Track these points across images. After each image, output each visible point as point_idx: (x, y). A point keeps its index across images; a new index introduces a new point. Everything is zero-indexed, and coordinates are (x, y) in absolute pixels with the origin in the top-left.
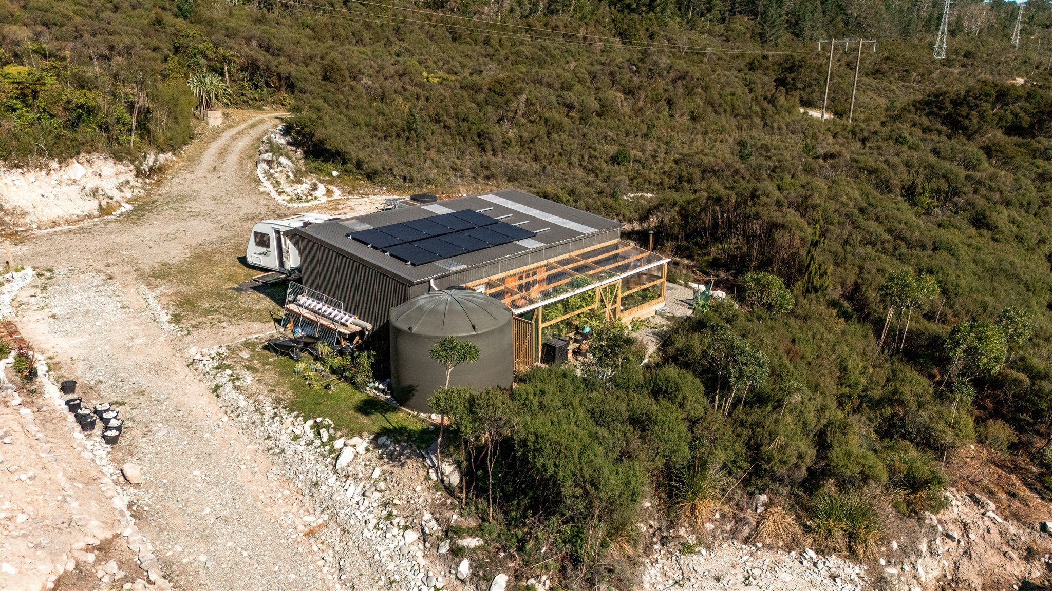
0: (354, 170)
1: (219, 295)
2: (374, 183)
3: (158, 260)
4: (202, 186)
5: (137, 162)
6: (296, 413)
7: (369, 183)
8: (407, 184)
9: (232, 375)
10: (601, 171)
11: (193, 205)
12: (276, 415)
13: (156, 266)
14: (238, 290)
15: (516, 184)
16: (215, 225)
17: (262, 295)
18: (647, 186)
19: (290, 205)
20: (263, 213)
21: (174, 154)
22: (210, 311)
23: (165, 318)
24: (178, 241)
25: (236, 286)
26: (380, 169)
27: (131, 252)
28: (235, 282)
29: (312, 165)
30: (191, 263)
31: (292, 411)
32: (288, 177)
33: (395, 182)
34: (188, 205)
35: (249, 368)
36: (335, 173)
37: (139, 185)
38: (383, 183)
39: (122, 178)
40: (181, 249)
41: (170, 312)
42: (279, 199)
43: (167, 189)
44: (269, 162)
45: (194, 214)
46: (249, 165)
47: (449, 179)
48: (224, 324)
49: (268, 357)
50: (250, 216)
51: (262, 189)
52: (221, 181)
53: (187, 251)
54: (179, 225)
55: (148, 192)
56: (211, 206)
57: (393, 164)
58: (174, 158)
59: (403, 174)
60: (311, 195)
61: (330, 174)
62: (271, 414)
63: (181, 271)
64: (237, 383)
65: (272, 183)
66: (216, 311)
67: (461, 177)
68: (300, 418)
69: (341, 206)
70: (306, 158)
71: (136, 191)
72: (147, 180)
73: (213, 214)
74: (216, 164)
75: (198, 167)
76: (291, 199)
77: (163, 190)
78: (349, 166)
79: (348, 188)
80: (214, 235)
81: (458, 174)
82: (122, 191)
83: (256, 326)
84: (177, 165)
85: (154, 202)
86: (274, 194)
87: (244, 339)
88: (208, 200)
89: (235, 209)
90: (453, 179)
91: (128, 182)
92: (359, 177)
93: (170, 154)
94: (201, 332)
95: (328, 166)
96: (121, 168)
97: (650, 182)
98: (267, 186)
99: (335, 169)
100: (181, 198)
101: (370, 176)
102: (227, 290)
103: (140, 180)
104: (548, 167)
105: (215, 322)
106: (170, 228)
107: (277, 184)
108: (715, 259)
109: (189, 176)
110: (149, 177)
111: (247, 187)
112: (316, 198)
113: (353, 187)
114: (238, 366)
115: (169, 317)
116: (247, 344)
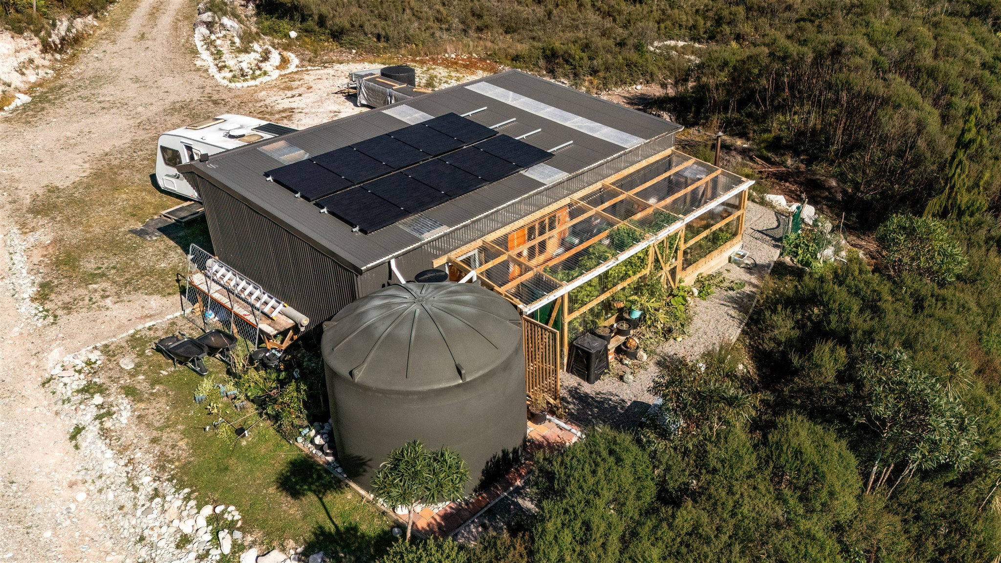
0: (316, 28)
1: (113, 245)
2: (342, 45)
3: (45, 182)
4: (125, 61)
5: (43, 33)
6: (187, 490)
7: (334, 45)
8: (381, 45)
9: (101, 406)
10: (620, 13)
11: (109, 92)
12: (156, 493)
13: (40, 192)
14: (141, 233)
15: (516, 36)
16: (131, 122)
17: (172, 243)
18: (676, 31)
19: (232, 85)
20: (195, 99)
21: (96, 17)
22: (94, 275)
23: (30, 291)
24: (79, 149)
25: (140, 226)
26: (347, 25)
27: (14, 170)
28: (140, 219)
29: (267, 23)
30: (88, 187)
31: (181, 486)
32: (233, 43)
33: (366, 42)
34: (104, 91)
35: (130, 392)
36: (293, 34)
37: (47, 63)
38: (352, 45)
39: (23, 57)
40: (80, 161)
41: (39, 280)
42: (218, 77)
43: (82, 67)
44: (209, 25)
45: (107, 105)
46: (185, 30)
47: (433, 34)
48: (108, 302)
49: (160, 367)
50: (178, 105)
51: (199, 63)
52: (149, 53)
53: (87, 165)
54: (85, 123)
55: (58, 72)
56: (130, 91)
57: (364, 18)
58: (96, 23)
59: (376, 31)
60: (260, 69)
61: (287, 36)
62: (150, 490)
63: (72, 201)
64: (108, 424)
65: (212, 54)
66: (103, 275)
67: (448, 30)
68: (192, 503)
69: (297, 83)
70: (258, 14)
71: (41, 72)
72: (58, 56)
73: (131, 103)
74: (144, 30)
75: (123, 34)
76: (234, 76)
77: (75, 70)
78: (311, 24)
79: (309, 54)
80: (127, 138)
81: (443, 26)
82: (23, 74)
83: (155, 302)
84: (99, 32)
85: (62, 87)
86: (213, 70)
87: (132, 331)
88: (129, 82)
89: (161, 95)
90: (438, 34)
91: (31, 61)
92: (323, 38)
93: (90, 17)
94: (75, 318)
95: (284, 24)
96: (21, 42)
97: (680, 26)
98: (206, 58)
99: (294, 28)
100: (97, 80)
101: (337, 35)
102: (125, 234)
103: (48, 56)
104: (555, 12)
105: (97, 296)
106: (72, 130)
107: (218, 55)
108: (778, 139)
109: (110, 47)
110: (61, 51)
111: (180, 61)
112: (265, 73)
113: (315, 52)
114: (114, 388)
115: (35, 289)
116: (136, 341)
